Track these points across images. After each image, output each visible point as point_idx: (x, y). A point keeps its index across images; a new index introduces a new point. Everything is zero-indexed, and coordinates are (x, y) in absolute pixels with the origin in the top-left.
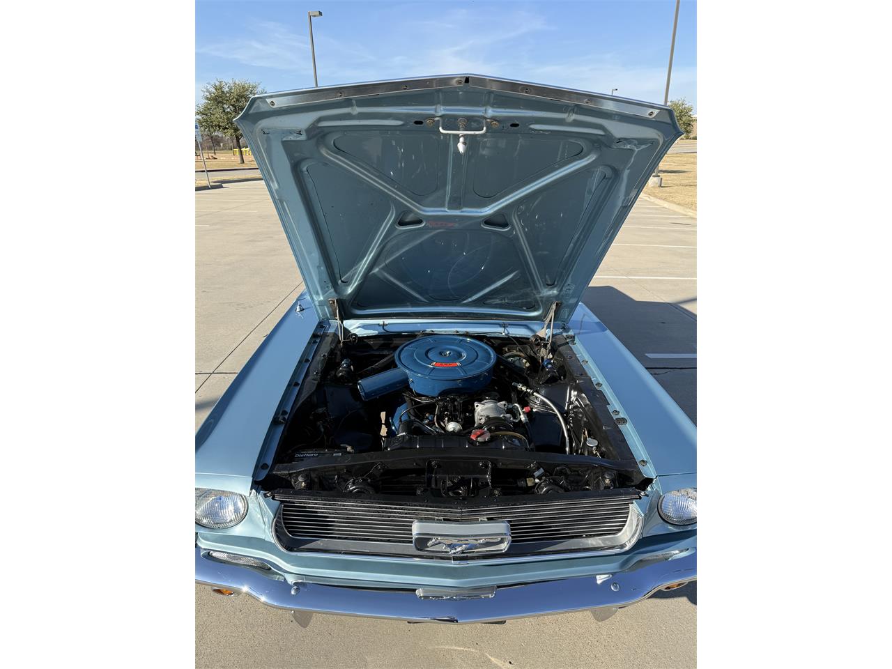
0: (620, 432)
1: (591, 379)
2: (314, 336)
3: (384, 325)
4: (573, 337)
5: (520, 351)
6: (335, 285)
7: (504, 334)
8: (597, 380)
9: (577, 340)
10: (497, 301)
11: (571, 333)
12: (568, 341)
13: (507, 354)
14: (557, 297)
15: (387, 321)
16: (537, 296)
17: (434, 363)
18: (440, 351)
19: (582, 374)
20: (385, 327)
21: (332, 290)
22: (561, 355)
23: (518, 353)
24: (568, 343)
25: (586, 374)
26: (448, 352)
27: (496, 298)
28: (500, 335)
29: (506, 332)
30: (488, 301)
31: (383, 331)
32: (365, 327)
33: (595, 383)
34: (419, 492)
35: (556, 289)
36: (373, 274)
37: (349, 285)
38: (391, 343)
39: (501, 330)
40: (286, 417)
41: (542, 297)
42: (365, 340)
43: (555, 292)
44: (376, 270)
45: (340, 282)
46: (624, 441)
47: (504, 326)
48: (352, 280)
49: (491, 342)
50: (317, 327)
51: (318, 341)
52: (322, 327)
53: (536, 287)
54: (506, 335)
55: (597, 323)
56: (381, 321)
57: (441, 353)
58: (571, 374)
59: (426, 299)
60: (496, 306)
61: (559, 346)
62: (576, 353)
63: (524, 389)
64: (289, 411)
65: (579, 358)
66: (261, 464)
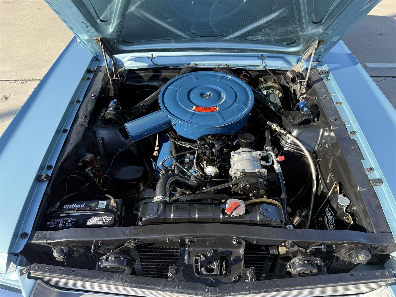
0: (375, 195)
1: (345, 125)
2: (89, 71)
3: (152, 58)
4: (327, 73)
5: (275, 82)
6: (94, 25)
7: (261, 67)
8: (351, 126)
9: (331, 76)
10: (259, 37)
11: (325, 68)
12: (322, 76)
13: (263, 86)
14: (320, 35)
15: (155, 54)
16: (300, 34)
17: (195, 107)
18: (201, 92)
19: (336, 119)
20: (153, 60)
21: (93, 30)
22: (315, 93)
23: (273, 85)
24: (322, 79)
25: (340, 118)
26: (209, 93)
27: (257, 35)
28: (258, 68)
29: (264, 64)
30: (250, 37)
31: (152, 64)
32: (136, 59)
33: (349, 131)
34: (170, 274)
35: (321, 27)
36: (131, 12)
37: (109, 24)
38: (160, 75)
39: (258, 62)
40: (50, 173)
41: (305, 35)
42: (137, 72)
43: (320, 30)
44: (132, 8)
45: (99, 21)
46: (379, 207)
47: (262, 58)
48: (110, 19)
49: (249, 74)
50: (92, 60)
51: (91, 76)
52: (97, 60)
53: (301, 25)
54: (264, 67)
55: (349, 55)
56: (149, 54)
57: (202, 95)
58: (325, 117)
59: (188, 35)
60: (256, 42)
61: (314, 83)
62: (329, 91)
63: (278, 129)
64: (54, 165)
65: (333, 98)
66: (20, 234)
